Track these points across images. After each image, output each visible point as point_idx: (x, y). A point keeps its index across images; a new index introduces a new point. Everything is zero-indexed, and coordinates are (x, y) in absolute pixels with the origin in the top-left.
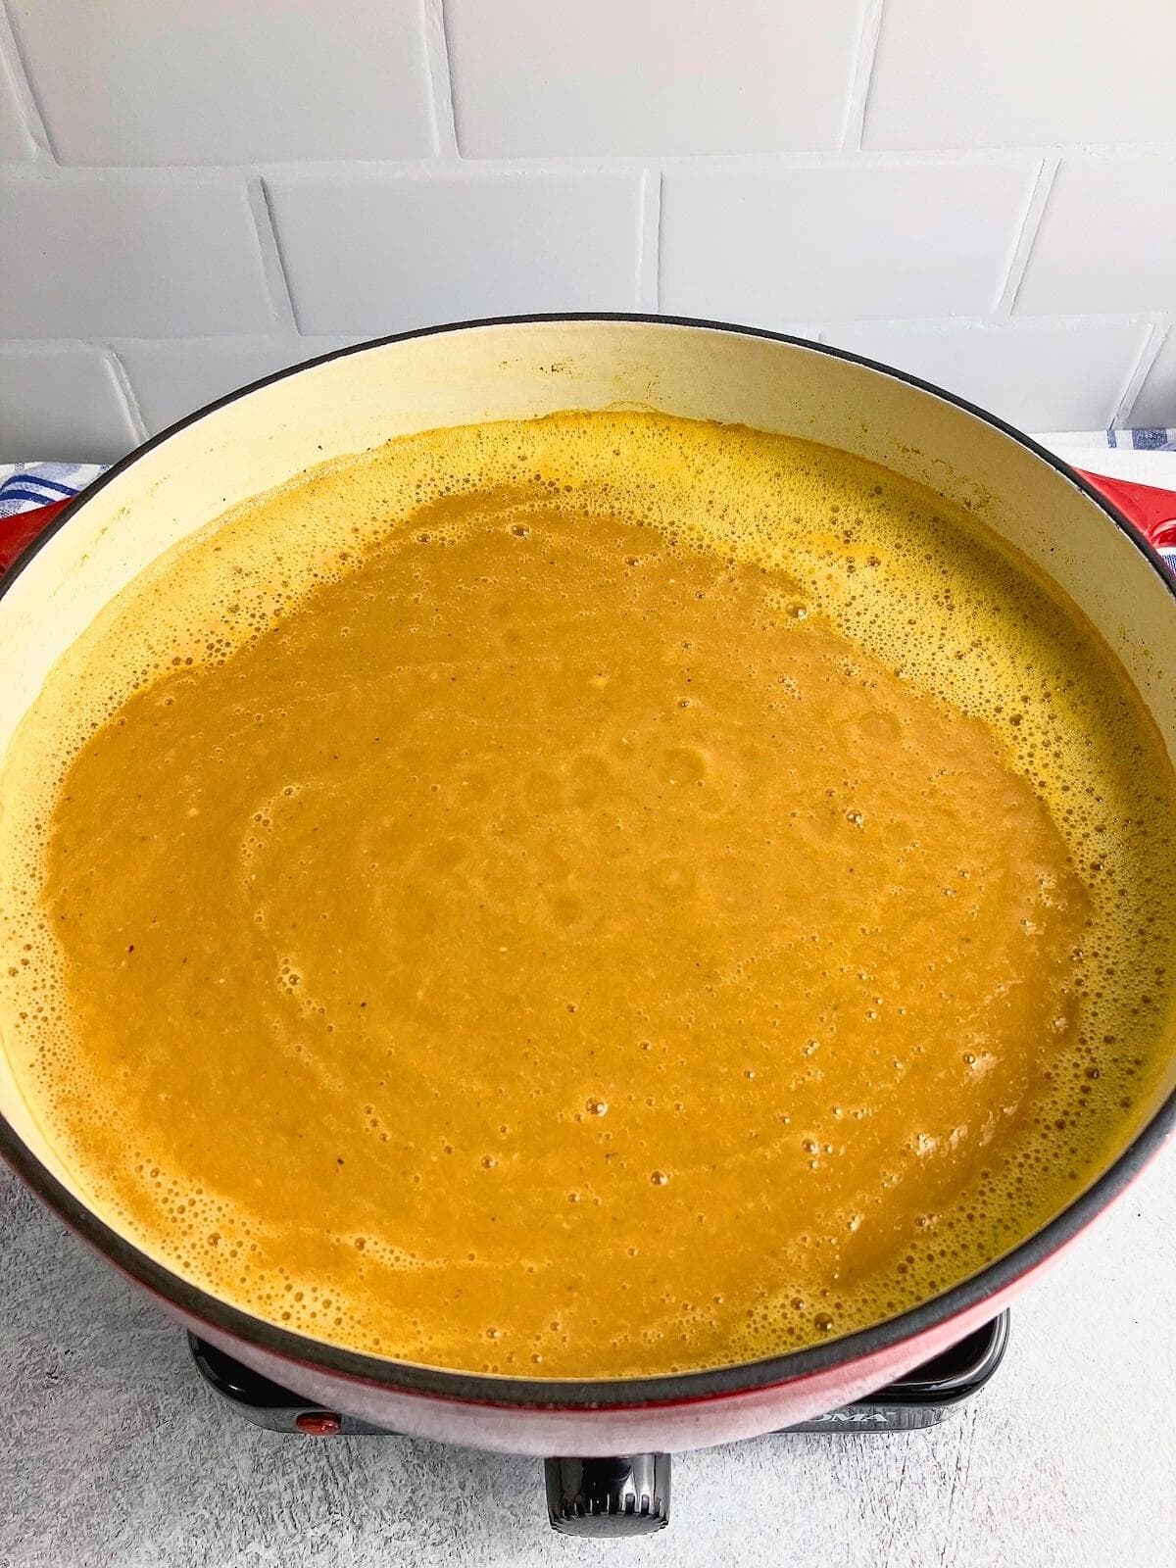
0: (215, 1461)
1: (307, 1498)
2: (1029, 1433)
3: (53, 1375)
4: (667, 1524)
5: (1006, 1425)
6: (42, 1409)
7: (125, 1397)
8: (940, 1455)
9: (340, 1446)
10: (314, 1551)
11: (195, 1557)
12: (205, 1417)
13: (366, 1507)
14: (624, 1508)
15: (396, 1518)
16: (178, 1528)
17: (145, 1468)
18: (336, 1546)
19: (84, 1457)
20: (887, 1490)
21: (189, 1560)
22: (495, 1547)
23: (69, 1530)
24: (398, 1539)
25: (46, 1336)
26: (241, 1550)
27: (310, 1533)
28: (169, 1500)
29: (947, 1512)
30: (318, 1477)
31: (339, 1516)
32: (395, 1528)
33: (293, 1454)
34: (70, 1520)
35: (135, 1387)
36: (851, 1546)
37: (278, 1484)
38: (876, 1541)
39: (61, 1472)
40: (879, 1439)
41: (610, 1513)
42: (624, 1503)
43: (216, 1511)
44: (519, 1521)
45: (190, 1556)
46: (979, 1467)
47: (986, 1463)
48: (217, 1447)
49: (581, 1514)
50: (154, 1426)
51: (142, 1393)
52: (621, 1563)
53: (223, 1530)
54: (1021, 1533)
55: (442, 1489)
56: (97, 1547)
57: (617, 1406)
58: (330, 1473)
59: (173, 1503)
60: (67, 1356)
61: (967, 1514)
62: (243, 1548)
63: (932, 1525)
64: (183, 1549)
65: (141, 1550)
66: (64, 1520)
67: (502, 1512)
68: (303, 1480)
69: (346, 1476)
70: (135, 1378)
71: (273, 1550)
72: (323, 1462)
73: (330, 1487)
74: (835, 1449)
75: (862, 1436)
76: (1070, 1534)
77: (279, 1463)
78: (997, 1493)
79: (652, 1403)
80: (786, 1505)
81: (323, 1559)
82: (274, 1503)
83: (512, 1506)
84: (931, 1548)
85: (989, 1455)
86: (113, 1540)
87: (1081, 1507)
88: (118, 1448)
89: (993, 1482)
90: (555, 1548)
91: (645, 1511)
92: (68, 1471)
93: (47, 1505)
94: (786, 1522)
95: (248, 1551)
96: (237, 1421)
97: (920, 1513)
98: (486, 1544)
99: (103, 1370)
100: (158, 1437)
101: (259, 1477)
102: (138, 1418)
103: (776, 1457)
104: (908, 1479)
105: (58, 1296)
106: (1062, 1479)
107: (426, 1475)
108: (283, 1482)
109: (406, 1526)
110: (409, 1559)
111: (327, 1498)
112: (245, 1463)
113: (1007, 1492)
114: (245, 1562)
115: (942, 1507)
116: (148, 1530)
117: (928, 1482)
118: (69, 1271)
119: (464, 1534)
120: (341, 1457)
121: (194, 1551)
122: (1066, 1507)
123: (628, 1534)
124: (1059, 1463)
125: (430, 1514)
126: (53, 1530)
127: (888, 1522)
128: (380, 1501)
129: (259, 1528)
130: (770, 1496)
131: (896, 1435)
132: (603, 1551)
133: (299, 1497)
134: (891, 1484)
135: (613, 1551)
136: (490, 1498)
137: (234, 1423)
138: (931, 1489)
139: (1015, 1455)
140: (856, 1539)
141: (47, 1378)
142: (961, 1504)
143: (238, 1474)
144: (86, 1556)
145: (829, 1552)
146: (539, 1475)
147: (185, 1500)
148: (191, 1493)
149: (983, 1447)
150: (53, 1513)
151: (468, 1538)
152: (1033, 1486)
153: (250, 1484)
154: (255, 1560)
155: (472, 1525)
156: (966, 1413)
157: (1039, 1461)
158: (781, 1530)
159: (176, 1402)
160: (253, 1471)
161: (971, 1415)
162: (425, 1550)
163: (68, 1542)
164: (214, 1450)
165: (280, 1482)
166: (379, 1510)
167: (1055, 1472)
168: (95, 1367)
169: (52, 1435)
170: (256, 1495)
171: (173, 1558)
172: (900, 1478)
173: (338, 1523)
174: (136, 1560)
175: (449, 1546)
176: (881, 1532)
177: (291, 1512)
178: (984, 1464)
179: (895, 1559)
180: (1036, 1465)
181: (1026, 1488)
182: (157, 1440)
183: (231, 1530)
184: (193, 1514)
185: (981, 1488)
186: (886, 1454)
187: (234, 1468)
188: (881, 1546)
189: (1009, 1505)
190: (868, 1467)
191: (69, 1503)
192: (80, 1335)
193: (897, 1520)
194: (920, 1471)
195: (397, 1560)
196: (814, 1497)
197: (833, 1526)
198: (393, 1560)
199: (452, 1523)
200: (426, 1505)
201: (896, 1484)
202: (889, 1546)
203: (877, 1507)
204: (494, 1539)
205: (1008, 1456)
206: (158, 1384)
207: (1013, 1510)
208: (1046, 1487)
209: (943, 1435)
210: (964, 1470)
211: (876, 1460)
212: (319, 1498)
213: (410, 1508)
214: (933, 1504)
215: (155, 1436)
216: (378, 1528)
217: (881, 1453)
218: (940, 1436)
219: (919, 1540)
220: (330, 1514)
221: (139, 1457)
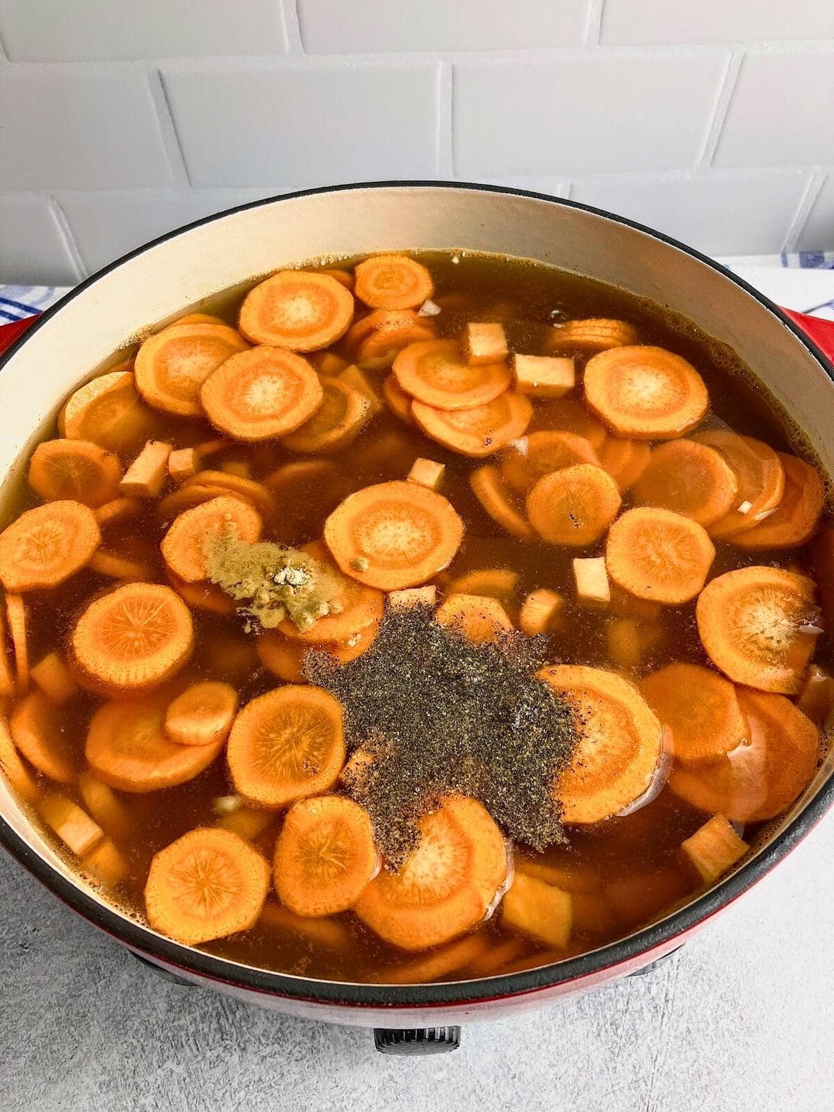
0: (140, 1005)
1: (206, 1030)
2: (717, 975)
3: (25, 946)
4: (458, 1046)
5: (700, 970)
6: (17, 970)
7: (76, 961)
8: (653, 992)
10: (212, 1066)
11: (127, 1072)
12: (134, 974)
13: (248, 1035)
14: (427, 1039)
15: (269, 1042)
16: (115, 1052)
17: (91, 1010)
18: (227, 1063)
19: (47, 1003)
20: (616, 1017)
21: (123, 1074)
22: (340, 1061)
23: (38, 1055)
24: (271, 1057)
25: (19, 918)
26: (159, 1067)
27: (208, 1054)
29: (659, 1032)
30: (214, 1014)
31: (227, 1042)
32: (268, 1050)
33: (197, 998)
34: (38, 1048)
35: (83, 953)
36: (590, 1056)
37: (185, 1020)
38: (609, 1052)
39: (31, 1014)
41: (420, 1040)
42: (427, 1033)
43: (142, 1040)
44: (356, 1043)
45: (123, 1072)
46: (682, 999)
47: (686, 997)
48: (142, 995)
49: (398, 1042)
50: (97, 981)
51: (88, 957)
52: (428, 1071)
53: (147, 1053)
54: (710, 1046)
56: (58, 1066)
58: (222, 1012)
59: (111, 1035)
60: (35, 932)
61: (672, 1032)
62: (161, 1065)
63: (648, 1041)
64: (118, 1067)
65: (89, 1068)
66: (34, 1048)
67: (345, 1037)
68: (203, 1017)
69: (234, 1013)
70: (83, 947)
71: (182, 1066)
72: (218, 1004)
73: (223, 1021)
76: (746, 1047)
77: (186, 1005)
78: (694, 1019)
80: (545, 1028)
81: (218, 1072)
82: (183, 1033)
84: (647, 1057)
85: (688, 991)
86: (69, 1061)
87: (753, 1027)
88: (72, 996)
89: (691, 1010)
90: (382, 1062)
91: (442, 1038)
92: (35, 1014)
93: (22, 1037)
94: (545, 1040)
95: (164, 1067)
96: (156, 976)
97: (640, 1033)
98: (334, 1059)
99: (60, 942)
100: (100, 988)
101: (173, 1015)
102: (85, 975)
104: (630, 1007)
105: (28, 890)
106: (740, 1007)
108: (189, 1018)
109: (277, 1047)
110: (278, 1071)
111: (220, 1029)
112: (162, 1006)
113: (700, 1017)
114: (162, 1075)
115: (655, 1029)
116: (93, 1054)
117: (645, 1011)
119: (318, 1052)
120: (230, 1001)
121: (126, 1068)
122: (742, 1027)
123: (432, 1053)
124: (738, 996)
125: (294, 1039)
126: (26, 1055)
127: (616, 1038)
128: (258, 1031)
129: (172, 1051)
130: (534, 1022)
132: (416, 1062)
133: (200, 1029)
134: (618, 1013)
137: (153, 979)
138: (647, 1016)
139: (707, 992)
140: (594, 1051)
141: (20, 948)
142: (668, 1025)
143: (157, 1013)
144: (50, 1073)
145: (575, 1060)
147: (119, 1032)
148: (124, 1028)
149: (684, 985)
150: (26, 1043)
151: (320, 1056)
152: (720, 1012)
153: (166, 1021)
154: (170, 1073)
155: (323, 1047)
156: (672, 962)
157: (723, 995)
158: (541, 1046)
159: (112, 963)
160: (168, 1011)
161: (675, 963)
162: (290, 1064)
163: (37, 1063)
164: (140, 996)
165: (187, 1019)
166: (257, 1037)
167: (735, 1002)
168: (55, 940)
169: (25, 988)
170: (170, 1028)
171: (111, 1073)
172: (625, 1008)
173: (228, 1047)
174: (85, 1075)
175: (307, 1061)
176: (612, 1047)
177: (195, 1040)
178: (684, 998)
179: (621, 1065)
180: (721, 998)
181: (714, 1014)
182: (100, 991)
183: (153, 1052)
184: (126, 1042)
185: (682, 1014)
186: (615, 992)
187: (154, 1009)
188: (612, 1056)
189: (702, 1026)
190: (603, 1000)
191: (38, 1036)
192: (44, 918)
193: (623, 1038)
194: (639, 1003)
195: (270, 1072)
196: (565, 1023)
197: (578, 1043)
198: (268, 1072)
199: (309, 1045)
200: (291, 1033)
201: (623, 1012)
202: (618, 1056)
203: (609, 1029)
204: (339, 1056)
205: (701, 991)
206: (100, 951)
207: (705, 1030)
208: (727, 1014)
209: (656, 976)
210: (670, 1002)
211: (609, 996)
212: (215, 1029)
213: (280, 1035)
214: (648, 1026)
215: (98, 988)
216: (256, 1049)
217: (612, 991)
218: (654, 978)
219: (638, 1052)
220: (223, 1040)
221: (87, 1002)
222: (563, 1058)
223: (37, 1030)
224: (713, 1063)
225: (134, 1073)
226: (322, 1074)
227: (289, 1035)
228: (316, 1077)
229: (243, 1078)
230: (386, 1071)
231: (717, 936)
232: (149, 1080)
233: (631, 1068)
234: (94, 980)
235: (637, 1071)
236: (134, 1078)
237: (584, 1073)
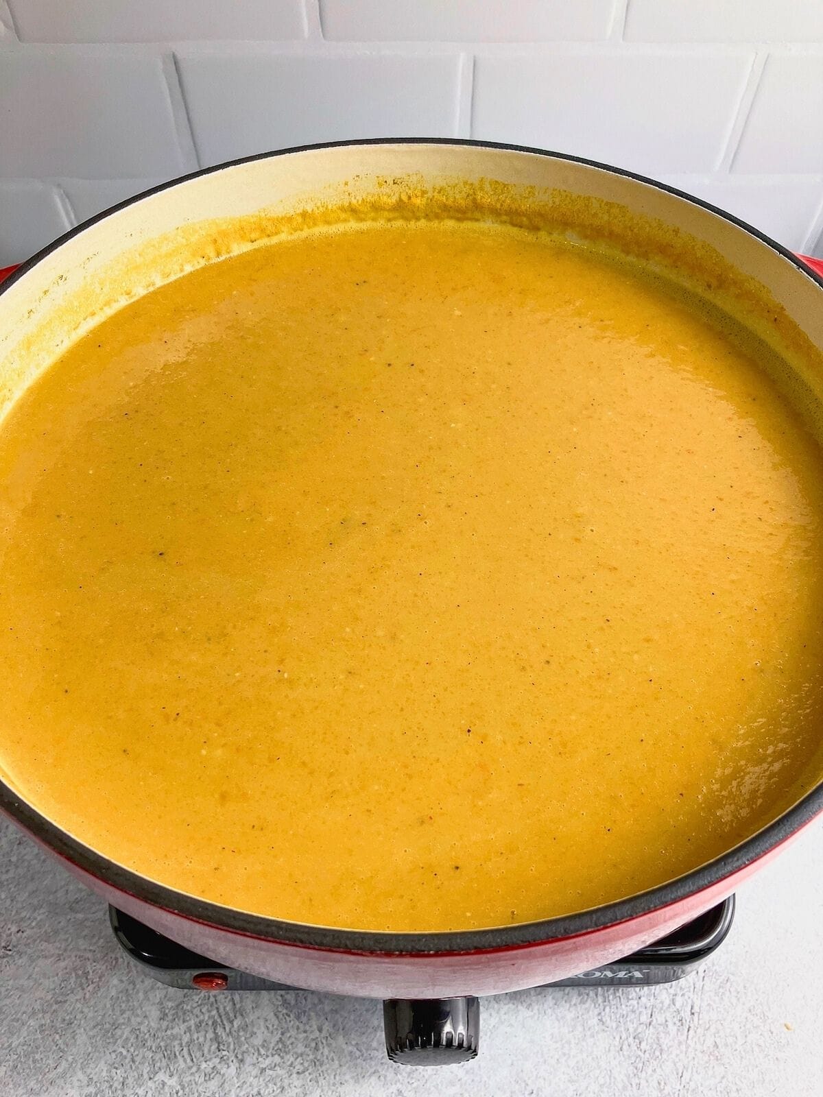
0: (131, 1012)
1: (201, 1040)
2: (745, 987)
3: (8, 948)
4: (476, 1055)
5: (727, 980)
7: (62, 964)
8: (678, 1004)
9: (227, 1000)
10: (207, 1078)
11: (116, 1085)
12: (124, 979)
13: (246, 1046)
14: (444, 1043)
15: (269, 1053)
16: (103, 1062)
17: (78, 1017)
18: (224, 1075)
19: (31, 1009)
20: (640, 1030)
21: (111, 1086)
22: (345, 1074)
23: (19, 1065)
24: (271, 1069)
25: (3, 919)
26: (150, 1079)
27: (204, 1065)
28: (96, 1041)
29: (684, 1046)
30: (210, 1023)
31: (224, 1053)
32: (268, 1061)
33: (192, 1007)
34: (20, 1056)
35: (70, 957)
36: (612, 1071)
37: (179, 1029)
38: (631, 1068)
39: (13, 1020)
40: (634, 992)
41: (434, 1047)
42: (445, 1039)
43: (132, 1050)
44: (362, 1055)
45: (112, 1083)
46: (708, 1012)
47: (713, 1010)
48: (133, 1001)
49: (412, 1048)
50: (85, 986)
51: (76, 961)
52: (440, 1085)
53: (137, 1063)
54: (739, 1062)
55: (305, 1032)
56: (40, 1077)
57: (450, 953)
58: (219, 1020)
59: (99, 1044)
60: (19, 934)
61: (699, 1047)
62: (152, 1077)
63: (673, 1056)
64: (106, 1078)
65: (75, 1079)
66: (15, 1057)
67: (350, 1048)
68: (198, 1026)
69: (231, 1022)
70: (71, 950)
71: (175, 1078)
72: (214, 1012)
73: (219, 1030)
74: (600, 1000)
75: (620, 990)
76: (776, 1061)
77: (179, 1013)
78: (721, 1033)
79: (479, 951)
80: (564, 1042)
81: (213, 1085)
82: (176, 1043)
83: (357, 1044)
84: (673, 1073)
85: (715, 1003)
86: (53, 1071)
88: (57, 1002)
89: (718, 1023)
90: (390, 1075)
91: (460, 1046)
92: (18, 1020)
94: (564, 1054)
95: (156, 1079)
96: (148, 982)
97: (664, 1047)
98: (338, 1072)
99: (46, 944)
101: (165, 1024)
102: (72, 981)
103: (556, 1006)
104: (654, 1019)
105: (12, 889)
106: (770, 1021)
107: (292, 1022)
108: (183, 1027)
109: (277, 1059)
110: (279, 1084)
111: (216, 1038)
112: (155, 1013)
113: (728, 1031)
114: (153, 1088)
115: (680, 1043)
116: (79, 1064)
117: (670, 1024)
118: (21, 871)
119: (321, 1065)
120: (228, 1009)
121: (115, 1078)
122: (772, 1042)
123: (445, 1063)
124: (767, 1009)
125: (296, 1050)
126: (7, 1064)
127: (639, 1053)
128: (257, 1041)
129: (164, 1062)
130: (552, 1034)
131: (646, 988)
132: (426, 1077)
133: (195, 1039)
134: (642, 1025)
135: (434, 1076)
136: (341, 1039)
137: (146, 983)
138: (672, 1029)
139: (734, 1004)
140: (616, 1066)
141: (3, 950)
142: (694, 1040)
143: (149, 1022)
144: (32, 1084)
145: (596, 1075)
146: (378, 1020)
147: (108, 1041)
148: (113, 1035)
149: (710, 996)
150: (7, 1051)
151: (324, 1068)
152: (748, 1026)
153: (158, 1029)
154: (161, 1086)
155: (327, 1058)
156: (697, 972)
157: (752, 1008)
158: (560, 1060)
159: (101, 967)
160: (160, 1019)
161: (701, 974)
162: (291, 1077)
163: (18, 1073)
164: (131, 1004)
165: (181, 1028)
166: (256, 1048)
167: (764, 1016)
168: (40, 942)
169: (7, 993)
170: (163, 1037)
171: (98, 1085)
172: (649, 1021)
173: (225, 1058)
174: (70, 1086)
175: (310, 1074)
176: (635, 1062)
177: (189, 1050)
178: (711, 1010)
179: (645, 1081)
180: (750, 1011)
181: (743, 1028)
182: (87, 996)
183: (143, 1063)
184: (114, 1051)
185: (709, 1028)
186: (638, 1003)
187: (146, 1017)
188: (635, 1071)
189: (730, 1040)
190: (625, 1012)
191: (19, 1043)
192: (29, 918)
193: (647, 1052)
194: (664, 1016)
195: (270, 1085)
196: (585, 1035)
197: (599, 1057)
198: (267, 1085)
199: (311, 1057)
200: (292, 1044)
201: (646, 1025)
202: (641, 1071)
203: (632, 1042)
204: (344, 1068)
205: (729, 1004)
206: (89, 955)
207: (733, 1044)
208: (757, 1027)
209: (681, 988)
210: (696, 1015)
211: (631, 1007)
212: (211, 1039)
213: (280, 1046)
214: (673, 1041)
215: (85, 994)
216: (255, 1061)
217: (635, 1002)
218: (678, 989)
219: (663, 1067)
220: (219, 1051)
221: (73, 1009)
222: (583, 1073)
223: (19, 1038)
224: (742, 1080)
225: (123, 1084)
226: (326, 1088)
227: (290, 1047)
228: (319, 1091)
229: (240, 1092)
230: (394, 1086)
231: (744, 947)
232: (139, 1093)
233: (656, 1084)
234: (81, 985)
235: (662, 1088)
236: (122, 1090)
237: (605, 1090)
